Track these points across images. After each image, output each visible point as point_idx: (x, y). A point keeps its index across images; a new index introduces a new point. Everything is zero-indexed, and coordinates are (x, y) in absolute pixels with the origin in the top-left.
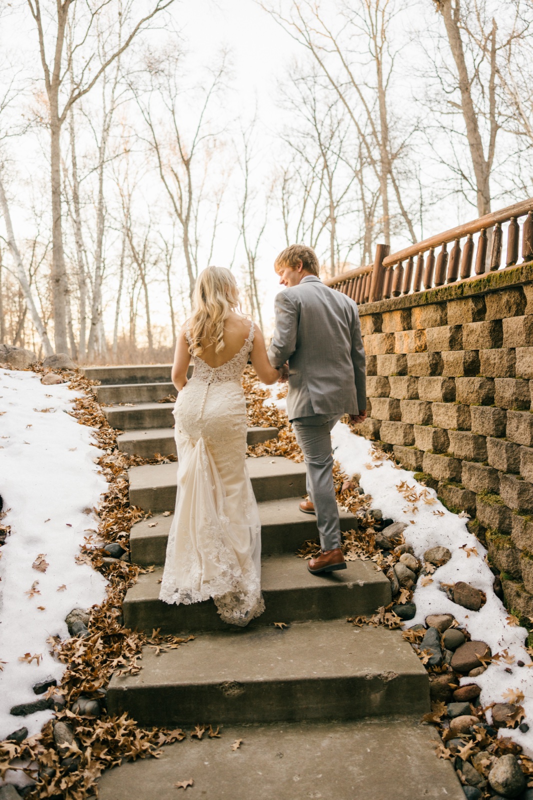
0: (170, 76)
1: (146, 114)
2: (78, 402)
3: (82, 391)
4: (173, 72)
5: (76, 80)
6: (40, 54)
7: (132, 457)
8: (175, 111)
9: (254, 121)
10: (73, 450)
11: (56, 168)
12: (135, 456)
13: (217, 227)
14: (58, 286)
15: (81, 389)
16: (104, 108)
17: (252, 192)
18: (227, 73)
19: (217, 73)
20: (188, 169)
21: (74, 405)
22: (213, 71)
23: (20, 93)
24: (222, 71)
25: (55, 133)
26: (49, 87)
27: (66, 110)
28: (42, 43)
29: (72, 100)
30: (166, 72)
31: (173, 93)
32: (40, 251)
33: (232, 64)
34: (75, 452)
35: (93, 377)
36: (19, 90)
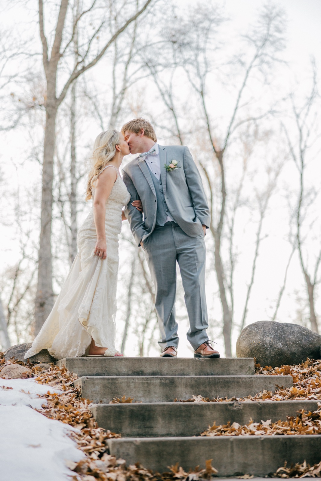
0: (198, 48)
1: (167, 97)
2: (50, 398)
3: (59, 386)
4: (202, 45)
5: (80, 50)
6: (38, 26)
7: (133, 468)
8: (204, 91)
9: (312, 98)
10: (35, 447)
11: (49, 159)
12: (137, 466)
13: (261, 243)
14: (42, 311)
15: (57, 383)
16: (114, 88)
17: (309, 194)
18: (273, 43)
19: (259, 44)
20: (221, 162)
21: (44, 401)
22: (254, 41)
23: (12, 80)
24: (266, 40)
25: (51, 116)
26: (46, 62)
27: (66, 87)
28: (41, 13)
29: (75, 76)
30: (194, 45)
31: (202, 70)
32: (23, 280)
33: (279, 30)
34: (37, 449)
35: (77, 369)
36: (11, 77)
